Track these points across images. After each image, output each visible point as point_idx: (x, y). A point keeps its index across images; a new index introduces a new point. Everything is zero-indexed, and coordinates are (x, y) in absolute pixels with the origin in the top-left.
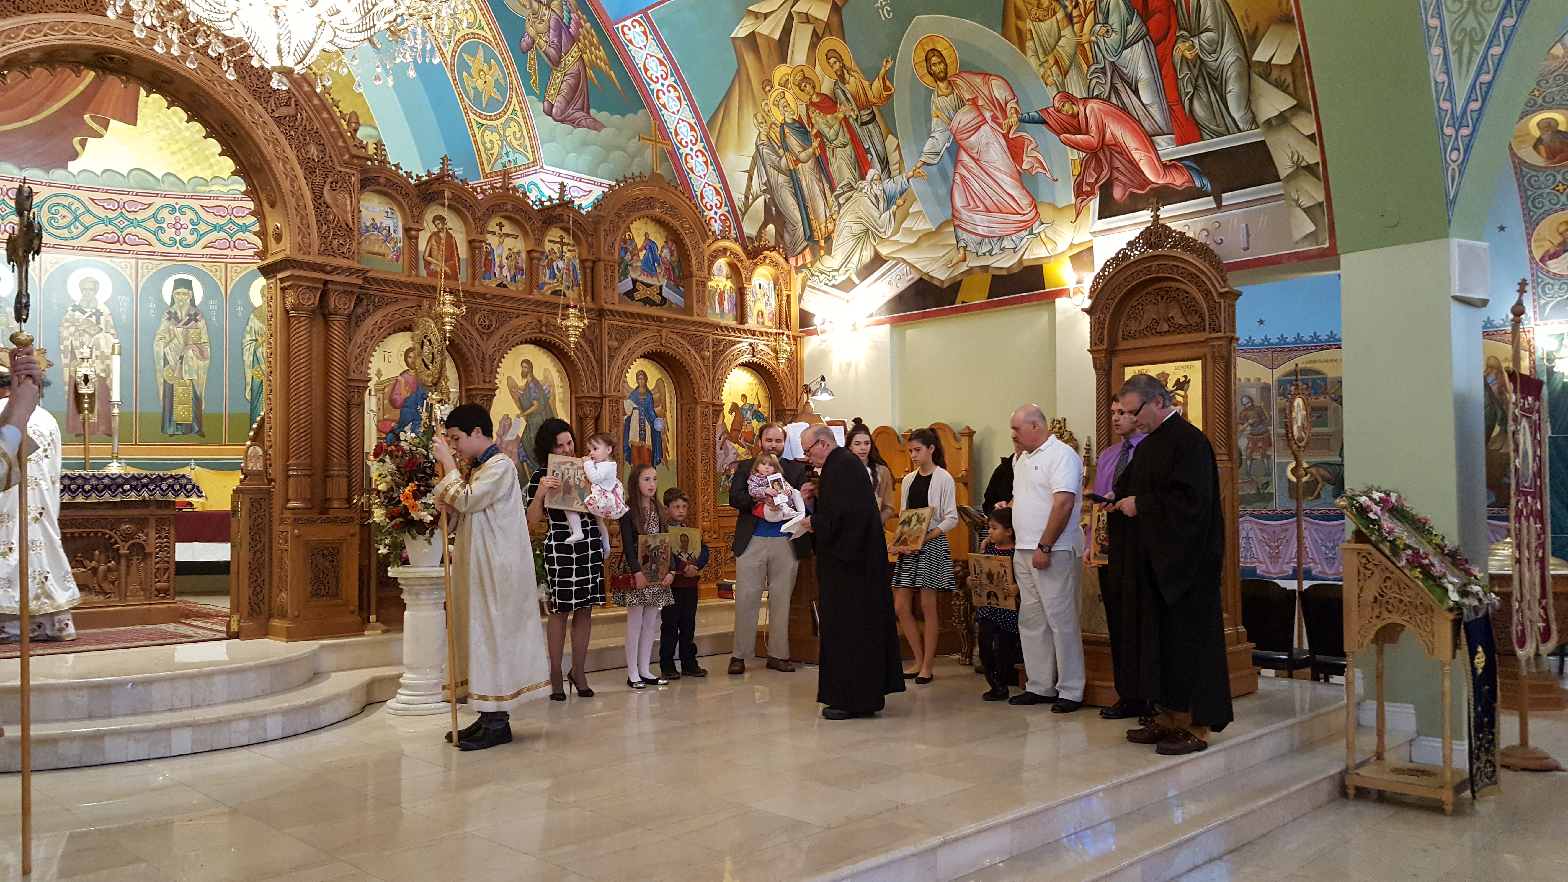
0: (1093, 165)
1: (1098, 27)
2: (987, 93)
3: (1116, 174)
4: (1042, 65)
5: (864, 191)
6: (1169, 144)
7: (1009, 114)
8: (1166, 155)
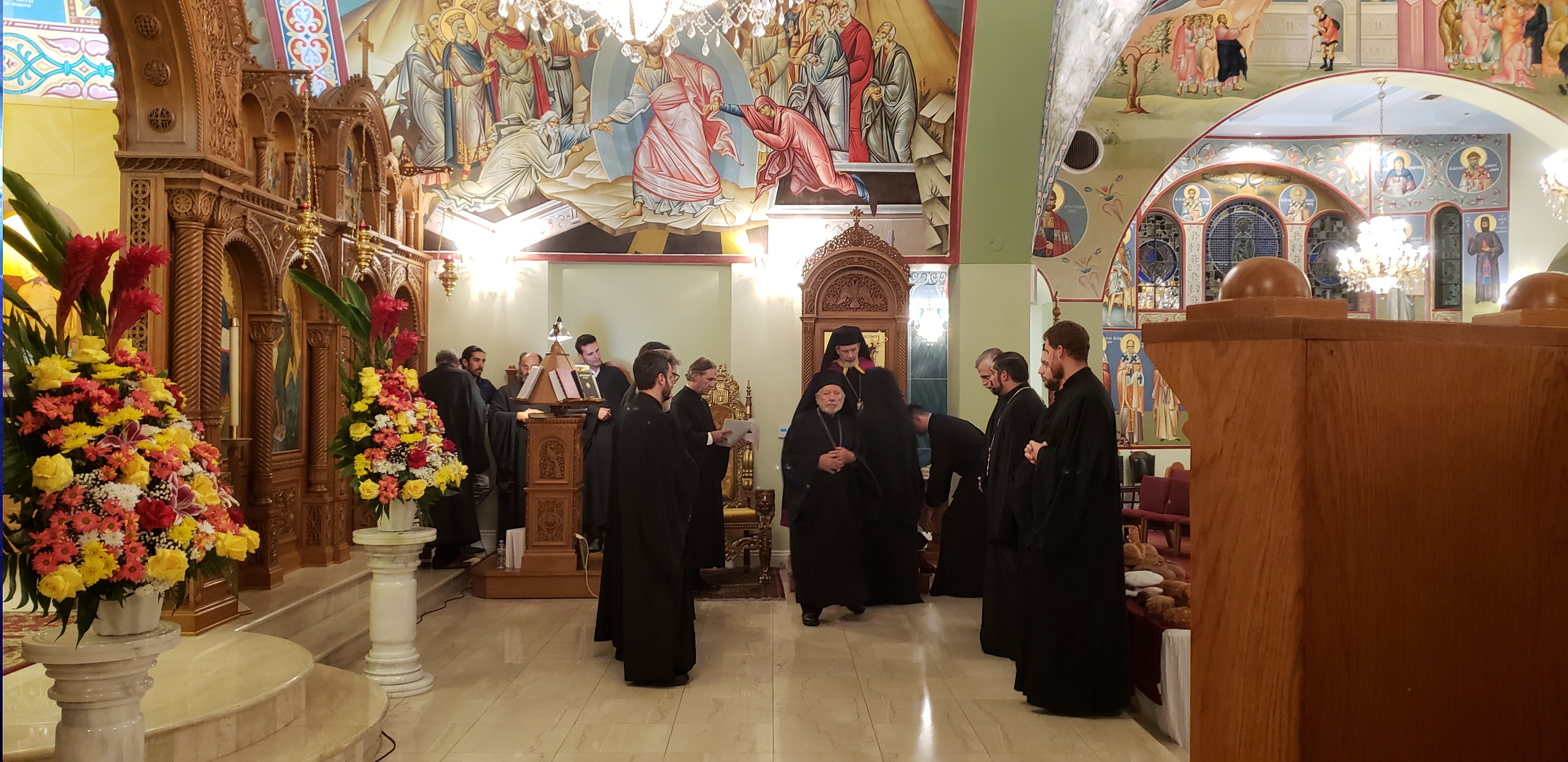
0: (778, 160)
1: (810, 55)
2: (695, 77)
3: (796, 172)
4: (753, 69)
5: (535, 129)
6: (843, 159)
7: (711, 100)
8: (839, 167)
